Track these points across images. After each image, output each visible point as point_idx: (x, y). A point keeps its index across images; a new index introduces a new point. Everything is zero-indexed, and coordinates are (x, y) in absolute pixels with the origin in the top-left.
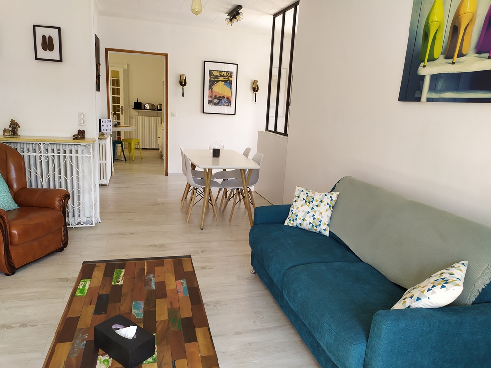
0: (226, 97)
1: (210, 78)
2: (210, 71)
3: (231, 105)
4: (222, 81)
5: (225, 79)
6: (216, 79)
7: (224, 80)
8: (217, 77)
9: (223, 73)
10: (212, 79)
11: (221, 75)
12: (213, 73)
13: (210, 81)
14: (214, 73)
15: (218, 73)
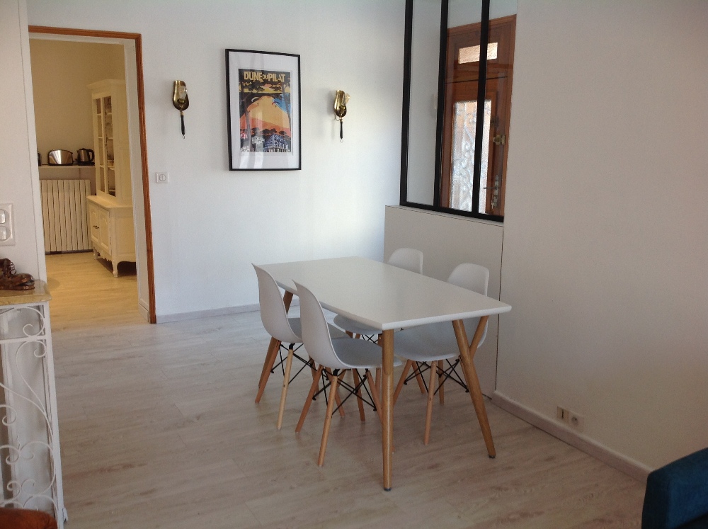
0: (278, 131)
1: (243, 87)
2: (241, 72)
3: (290, 148)
4: (269, 95)
5: (276, 89)
6: (255, 91)
7: (272, 91)
8: (255, 85)
9: (269, 77)
10: (246, 90)
11: (266, 82)
12: (247, 76)
13: (242, 95)
14: (249, 76)
15: (258, 77)
